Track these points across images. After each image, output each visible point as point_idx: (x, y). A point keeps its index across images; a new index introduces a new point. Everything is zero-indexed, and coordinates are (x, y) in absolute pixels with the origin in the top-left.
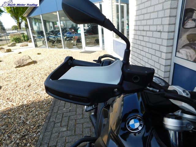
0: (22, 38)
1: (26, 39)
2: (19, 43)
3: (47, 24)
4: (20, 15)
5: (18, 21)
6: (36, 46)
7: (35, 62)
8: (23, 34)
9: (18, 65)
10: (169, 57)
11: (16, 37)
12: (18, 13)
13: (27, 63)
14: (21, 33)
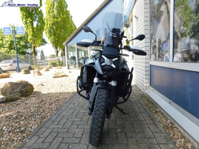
0: (58, 63)
1: (61, 64)
2: (54, 67)
3: (80, 52)
4: (59, 45)
5: (56, 50)
6: (69, 68)
7: (67, 76)
8: (59, 60)
9: (55, 76)
10: (147, 62)
11: (52, 62)
12: (57, 44)
13: (61, 75)
14: (58, 59)
